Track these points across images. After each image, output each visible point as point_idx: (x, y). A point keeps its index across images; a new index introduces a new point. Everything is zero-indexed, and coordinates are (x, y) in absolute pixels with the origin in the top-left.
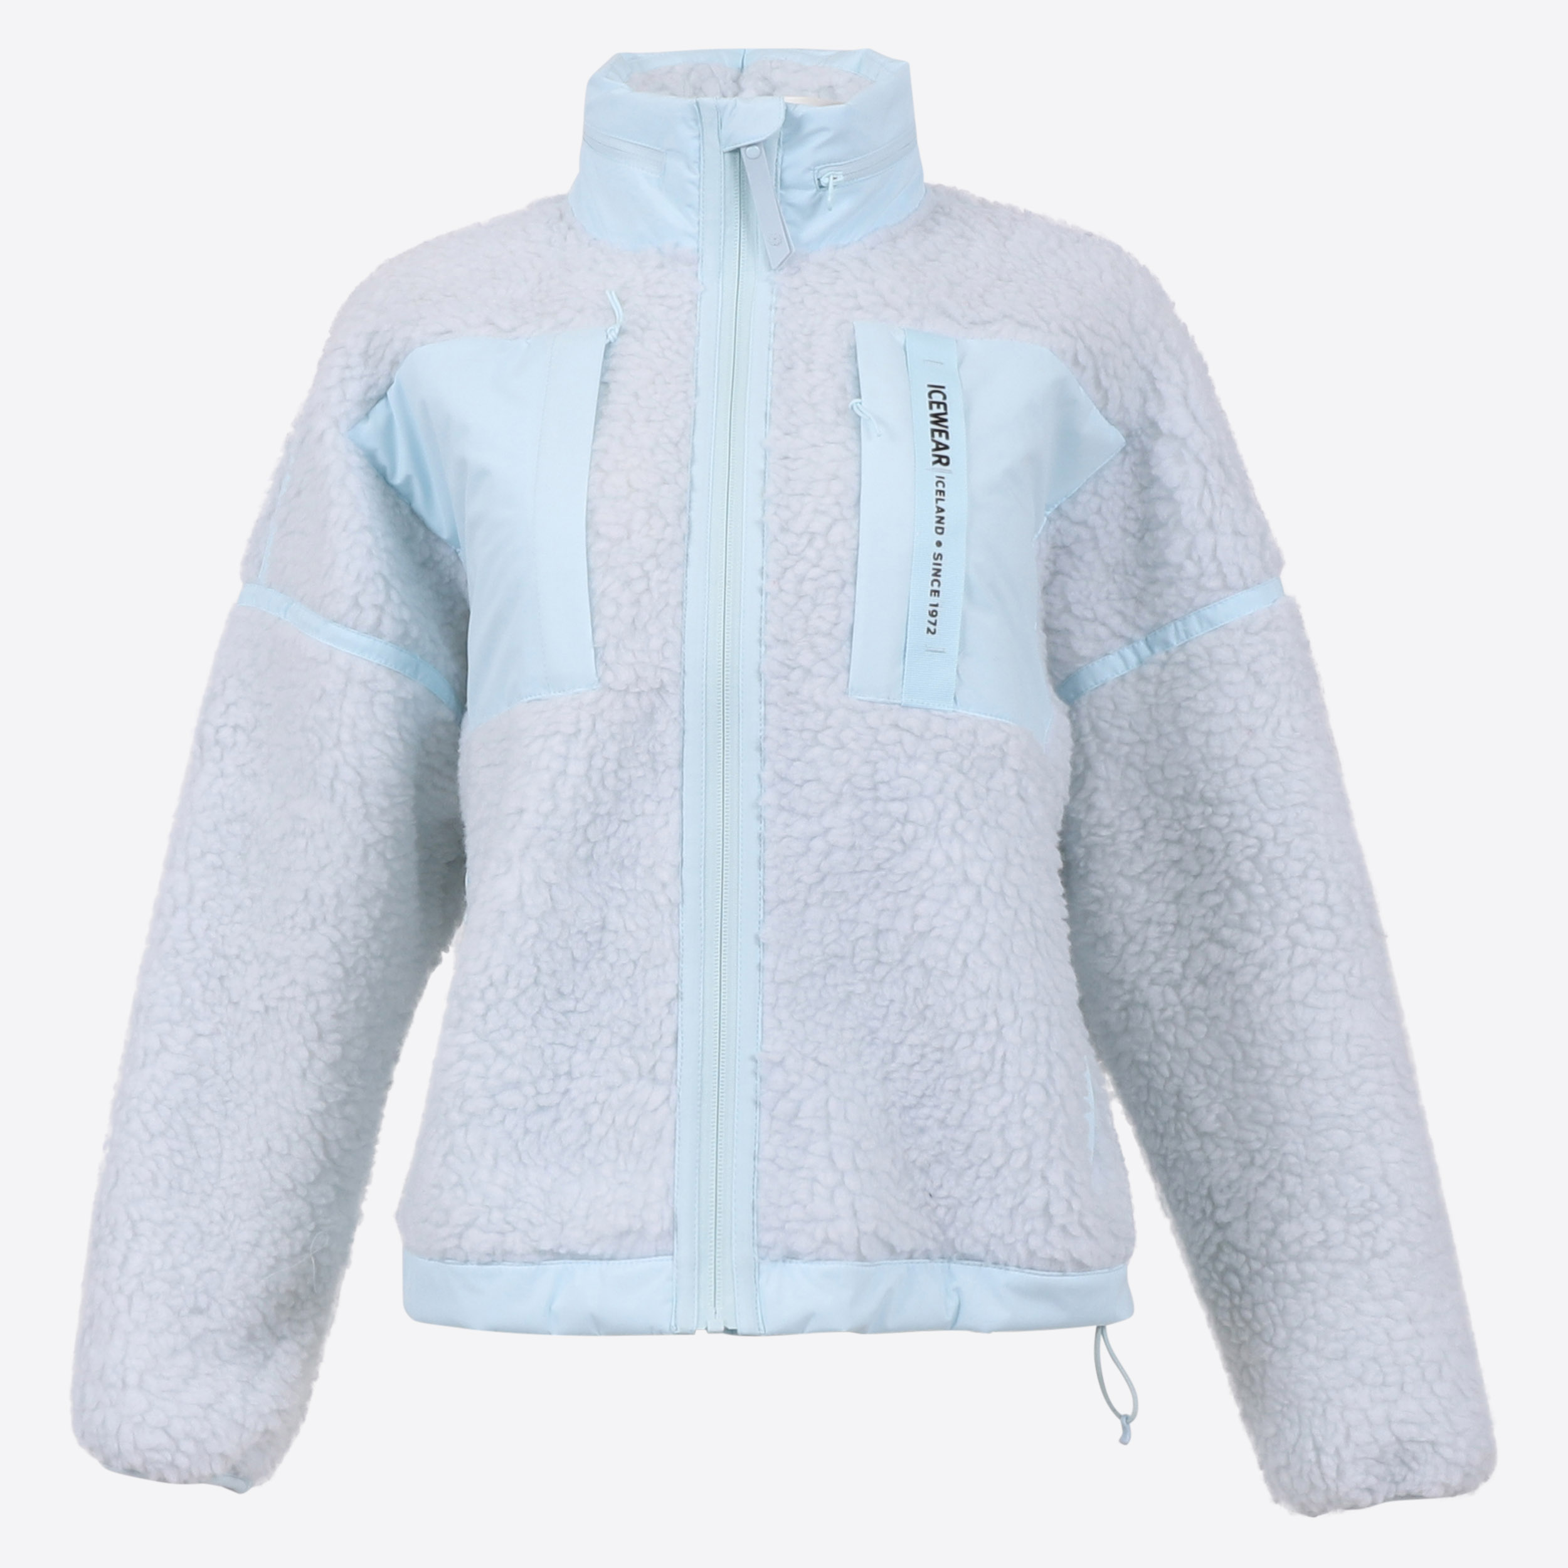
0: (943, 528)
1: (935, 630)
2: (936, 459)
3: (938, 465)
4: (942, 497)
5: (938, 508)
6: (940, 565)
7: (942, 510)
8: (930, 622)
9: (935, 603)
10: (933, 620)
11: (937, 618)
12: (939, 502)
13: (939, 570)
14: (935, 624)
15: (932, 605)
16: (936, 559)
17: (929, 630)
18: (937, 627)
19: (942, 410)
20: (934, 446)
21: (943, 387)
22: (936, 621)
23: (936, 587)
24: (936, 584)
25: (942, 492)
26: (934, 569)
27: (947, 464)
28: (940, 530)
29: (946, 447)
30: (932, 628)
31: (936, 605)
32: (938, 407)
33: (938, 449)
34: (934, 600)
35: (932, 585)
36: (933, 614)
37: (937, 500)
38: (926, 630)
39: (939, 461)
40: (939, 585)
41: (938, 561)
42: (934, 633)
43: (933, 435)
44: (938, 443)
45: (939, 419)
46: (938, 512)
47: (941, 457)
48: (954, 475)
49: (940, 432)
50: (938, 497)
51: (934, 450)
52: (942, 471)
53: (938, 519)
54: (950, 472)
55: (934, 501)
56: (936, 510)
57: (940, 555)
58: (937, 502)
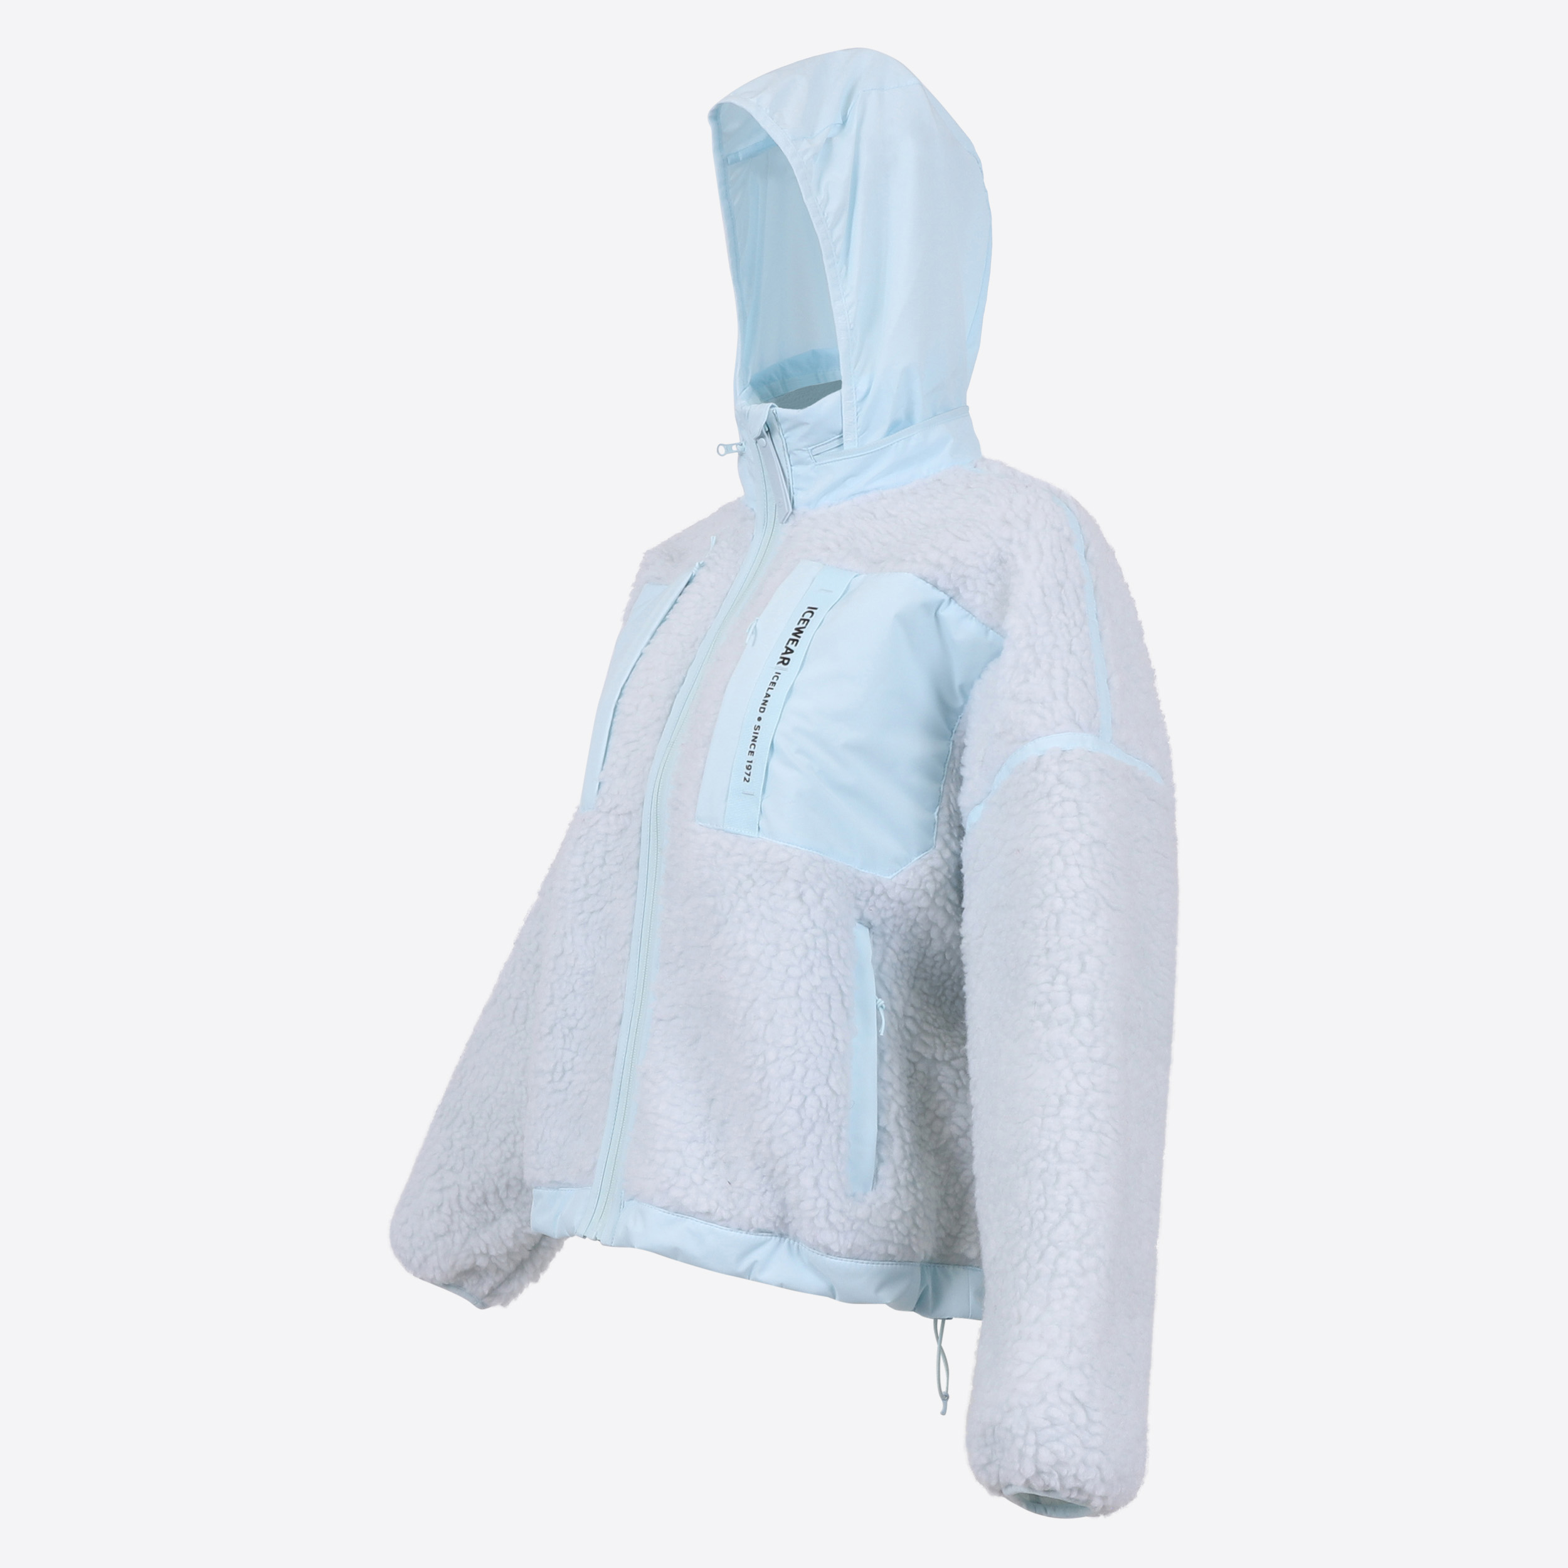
0: (764, 708)
1: (749, 779)
2: (782, 660)
3: (781, 664)
4: (772, 687)
5: (767, 694)
6: (757, 733)
7: (769, 696)
8: (747, 774)
9: (750, 760)
10: (748, 772)
11: (751, 771)
12: (770, 690)
13: (756, 737)
14: (749, 775)
15: (748, 762)
16: (755, 730)
17: (745, 779)
18: (750, 777)
19: (804, 625)
20: (784, 652)
21: (816, 609)
22: (750, 773)
23: (752, 750)
24: (753, 746)
25: (774, 683)
26: (753, 737)
27: (787, 664)
28: (762, 710)
29: (792, 651)
30: (747, 777)
31: (751, 762)
32: (803, 623)
33: (786, 653)
34: (750, 758)
35: (750, 747)
36: (749, 767)
37: (769, 688)
38: (743, 779)
39: (783, 662)
40: (754, 748)
41: (757, 731)
42: (748, 781)
43: (788, 644)
44: (788, 648)
45: (799, 631)
46: (766, 697)
47: (785, 659)
48: (788, 672)
49: (794, 640)
50: (771, 687)
51: (783, 654)
52: (782, 669)
53: (764, 702)
54: (785, 670)
55: (767, 689)
56: (765, 695)
57: (759, 727)
58: (768, 690)
